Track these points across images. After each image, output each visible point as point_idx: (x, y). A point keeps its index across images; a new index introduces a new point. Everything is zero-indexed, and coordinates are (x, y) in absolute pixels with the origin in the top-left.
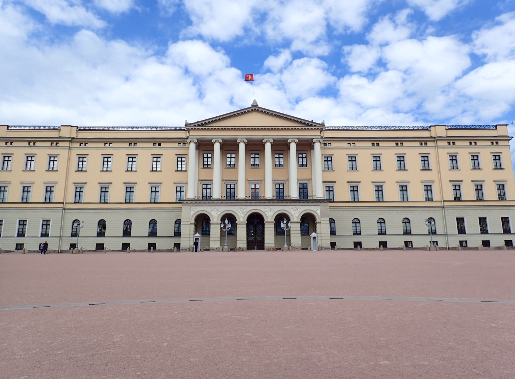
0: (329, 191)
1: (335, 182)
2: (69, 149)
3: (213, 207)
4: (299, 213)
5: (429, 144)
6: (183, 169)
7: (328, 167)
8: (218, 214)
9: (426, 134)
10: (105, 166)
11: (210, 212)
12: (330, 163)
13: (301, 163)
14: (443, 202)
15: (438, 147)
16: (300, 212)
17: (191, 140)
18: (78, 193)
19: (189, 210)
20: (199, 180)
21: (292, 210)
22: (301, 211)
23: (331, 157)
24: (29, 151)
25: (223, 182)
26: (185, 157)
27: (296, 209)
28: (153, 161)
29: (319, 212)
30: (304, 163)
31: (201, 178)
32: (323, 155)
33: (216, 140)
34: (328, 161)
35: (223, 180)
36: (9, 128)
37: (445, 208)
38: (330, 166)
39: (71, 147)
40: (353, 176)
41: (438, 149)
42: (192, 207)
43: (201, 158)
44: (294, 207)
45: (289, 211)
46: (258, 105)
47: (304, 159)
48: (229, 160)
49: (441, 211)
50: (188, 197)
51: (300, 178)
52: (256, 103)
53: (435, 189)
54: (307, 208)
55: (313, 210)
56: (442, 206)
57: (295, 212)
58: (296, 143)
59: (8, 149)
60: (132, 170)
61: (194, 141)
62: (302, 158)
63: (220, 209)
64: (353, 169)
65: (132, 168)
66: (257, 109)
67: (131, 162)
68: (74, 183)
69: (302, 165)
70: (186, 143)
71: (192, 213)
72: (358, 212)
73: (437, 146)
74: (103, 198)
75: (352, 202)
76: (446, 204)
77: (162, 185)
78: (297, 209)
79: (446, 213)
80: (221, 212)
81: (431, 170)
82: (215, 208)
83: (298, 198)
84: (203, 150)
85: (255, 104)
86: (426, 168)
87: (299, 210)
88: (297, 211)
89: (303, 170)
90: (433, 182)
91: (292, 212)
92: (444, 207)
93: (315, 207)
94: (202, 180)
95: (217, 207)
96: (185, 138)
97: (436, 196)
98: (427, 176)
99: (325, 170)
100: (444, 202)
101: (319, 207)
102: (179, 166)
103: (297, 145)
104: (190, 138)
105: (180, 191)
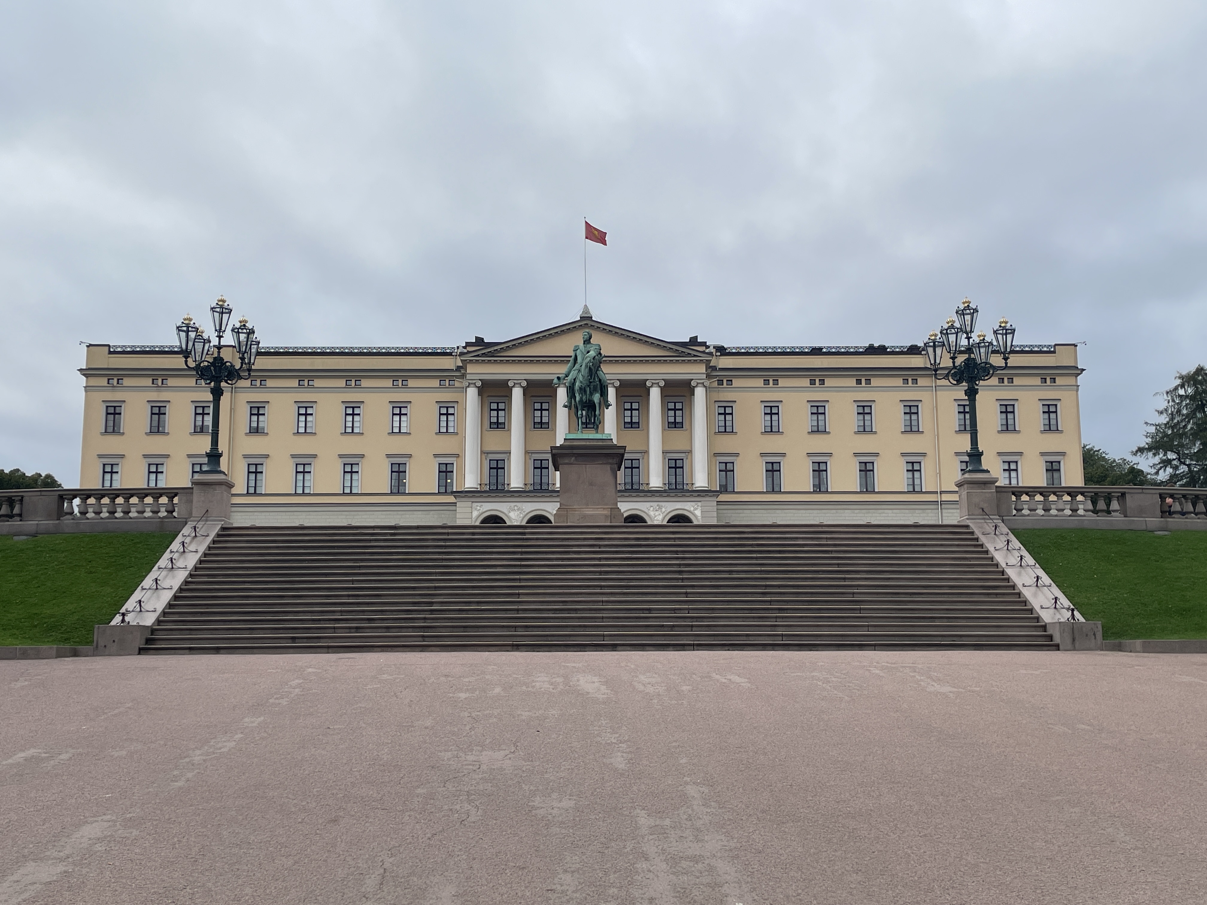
0: (725, 471)
1: (737, 455)
2: (232, 392)
3: (513, 504)
4: (665, 514)
5: (921, 382)
6: (451, 430)
7: (725, 426)
8: (521, 516)
9: (916, 361)
10: (302, 424)
11: (506, 512)
12: (729, 417)
13: (671, 420)
14: (940, 493)
15: (937, 388)
16: (666, 512)
17: (470, 382)
18: (252, 476)
19: (469, 510)
20: (482, 452)
21: (652, 509)
22: (668, 512)
23: (732, 407)
24: (154, 396)
25: (527, 455)
26: (454, 407)
27: (658, 507)
28: (394, 414)
29: (698, 513)
30: (679, 420)
31: (487, 449)
32: (716, 403)
33: (516, 381)
34: (725, 414)
35: (527, 452)
36: (112, 350)
37: (943, 506)
38: (728, 424)
39: (235, 388)
40: (773, 444)
41: (938, 392)
42: (475, 504)
43: (486, 410)
44: (656, 504)
45: (646, 511)
46: (592, 317)
47: (679, 413)
48: (538, 413)
49: (936, 511)
50: (466, 487)
51: (667, 448)
52: (588, 312)
53: (927, 467)
54: (679, 505)
55: (688, 509)
56: (938, 502)
57: (657, 513)
58: (660, 387)
59: (113, 391)
60: (353, 432)
61: (475, 384)
62: (675, 410)
63: (524, 508)
64: (772, 430)
65: (353, 427)
66: (590, 323)
67: (351, 417)
68: (245, 456)
69: (675, 422)
70: (455, 379)
71: (475, 514)
72: (778, 511)
73: (935, 387)
74: (300, 484)
75: (767, 492)
76: (945, 497)
77: (412, 460)
78: (660, 508)
79: (944, 515)
80: (526, 513)
81: (923, 432)
82: (515, 506)
83: (662, 488)
84: (489, 396)
85: (586, 315)
86: (912, 429)
87: (663, 510)
88: (659, 512)
89: (675, 433)
90: (924, 455)
91: (652, 513)
92: (941, 504)
93: (693, 504)
94: (487, 453)
95: (518, 504)
96: (452, 370)
97: (928, 482)
98: (913, 444)
99: (719, 432)
100: (943, 495)
101: (699, 504)
102: (444, 424)
103: (662, 389)
104: (468, 377)
105: (445, 471)
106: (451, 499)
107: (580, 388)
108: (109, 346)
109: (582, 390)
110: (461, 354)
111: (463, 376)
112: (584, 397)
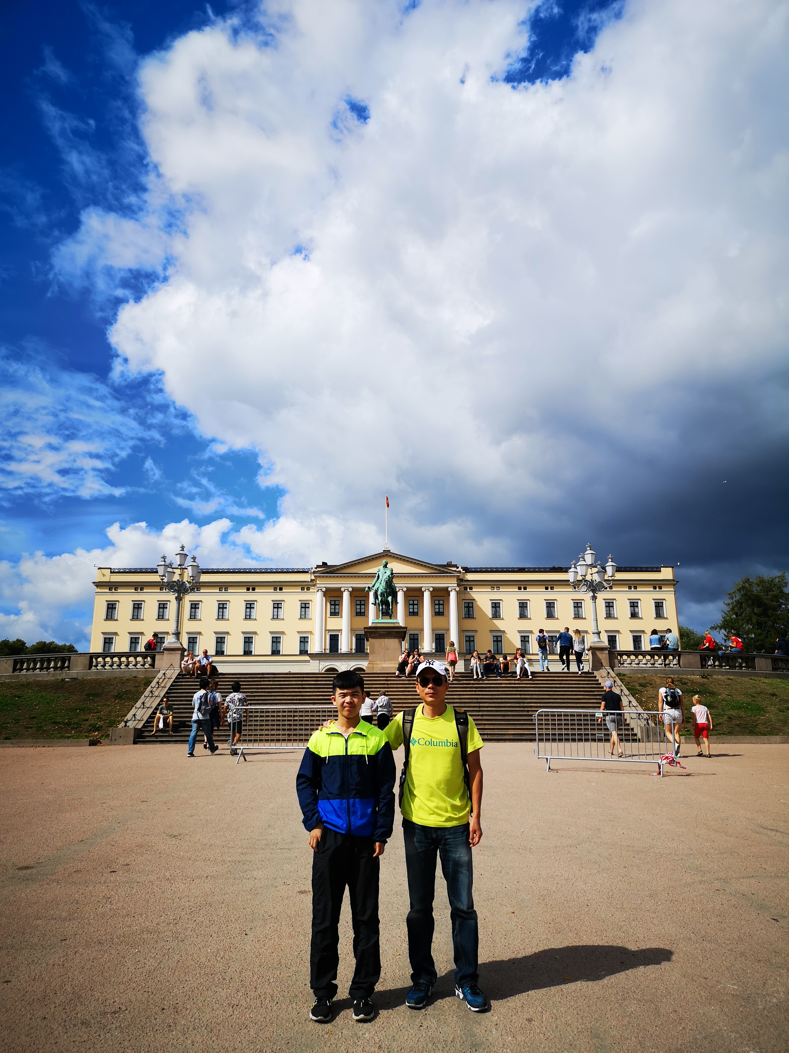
0: (470, 641)
1: (476, 631)
6: (307, 617)
7: (469, 614)
11: (339, 666)
12: (471, 609)
13: (437, 610)
17: (319, 588)
19: (318, 664)
20: (326, 630)
23: (473, 603)
24: (136, 597)
25: (352, 631)
26: (309, 603)
28: (274, 608)
30: (441, 610)
31: (328, 628)
32: (463, 600)
33: (345, 588)
34: (468, 607)
35: (351, 629)
36: (112, 571)
38: (471, 613)
40: (497, 625)
42: (321, 661)
43: (328, 605)
46: (390, 551)
47: (441, 607)
48: (358, 607)
50: (316, 650)
51: (434, 627)
52: (388, 548)
59: (112, 595)
60: (250, 618)
61: (321, 590)
62: (439, 605)
63: (349, 663)
64: (496, 616)
66: (389, 554)
67: (249, 609)
68: (188, 633)
69: (439, 612)
70: (310, 587)
71: (322, 666)
74: (219, 650)
77: (284, 635)
81: (585, 618)
82: (344, 662)
83: (432, 651)
84: (330, 597)
85: (387, 550)
89: (439, 618)
94: (329, 631)
95: (346, 661)
96: (308, 582)
99: (465, 618)
102: (303, 613)
103: (431, 592)
104: (318, 586)
105: (304, 641)
106: (307, 658)
107: (381, 593)
108: (111, 569)
109: (382, 594)
110: (314, 572)
111: (314, 585)
112: (383, 599)
